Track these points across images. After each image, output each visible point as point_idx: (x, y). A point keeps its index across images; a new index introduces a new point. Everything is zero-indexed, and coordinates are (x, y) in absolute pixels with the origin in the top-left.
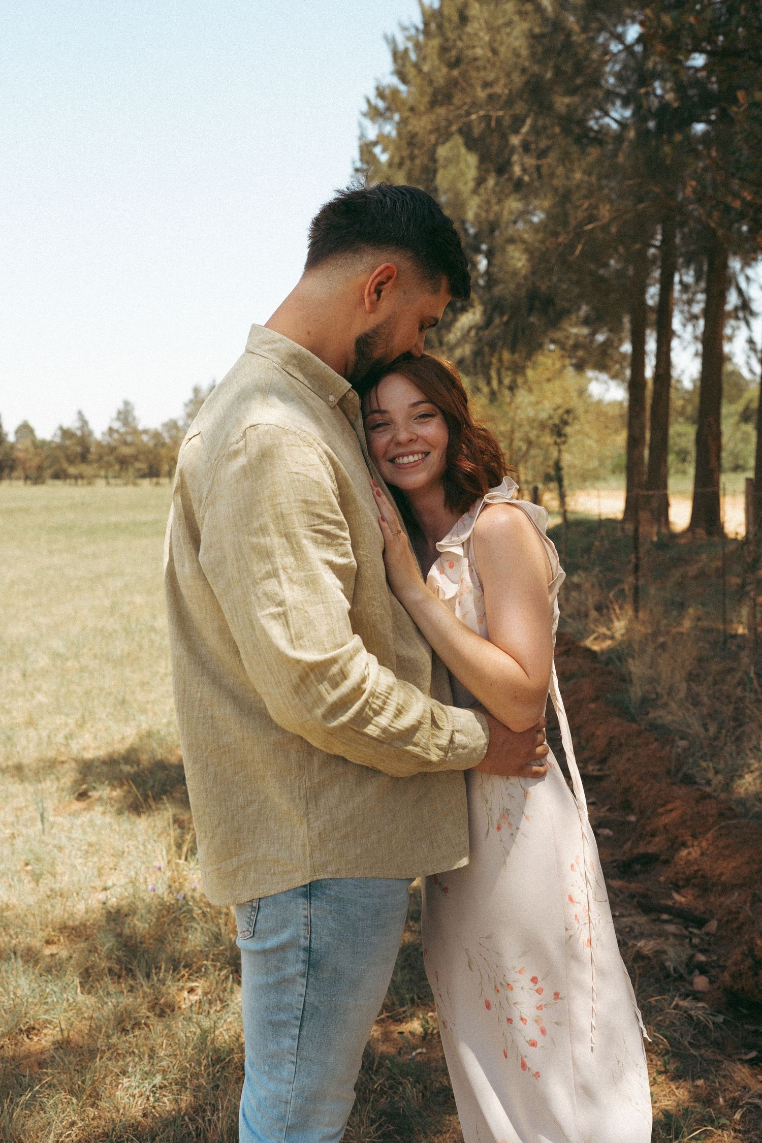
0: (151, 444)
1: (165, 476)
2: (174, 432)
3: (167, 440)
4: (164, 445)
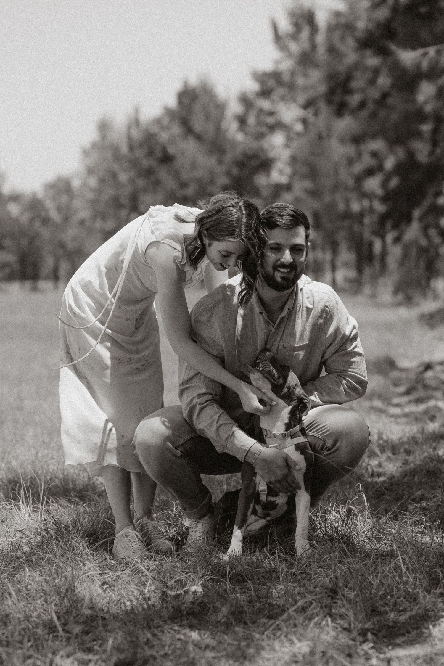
0: (25, 218)
1: (47, 278)
2: (64, 199)
3: (54, 214)
4: (46, 221)
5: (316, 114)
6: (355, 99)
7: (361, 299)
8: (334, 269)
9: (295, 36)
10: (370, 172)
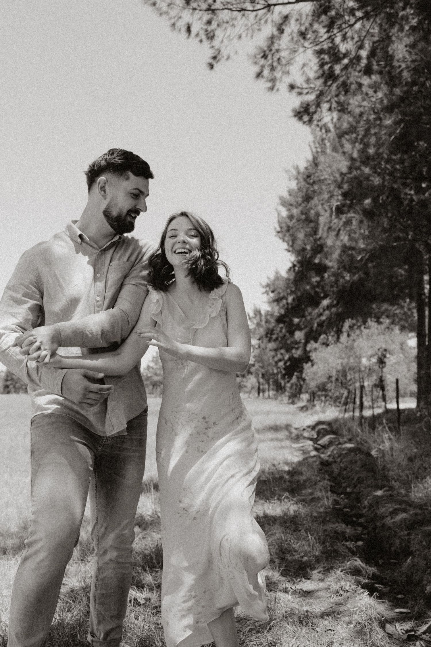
5: (262, 342)
6: (274, 337)
7: (278, 401)
8: (269, 391)
9: (254, 318)
10: (280, 360)
